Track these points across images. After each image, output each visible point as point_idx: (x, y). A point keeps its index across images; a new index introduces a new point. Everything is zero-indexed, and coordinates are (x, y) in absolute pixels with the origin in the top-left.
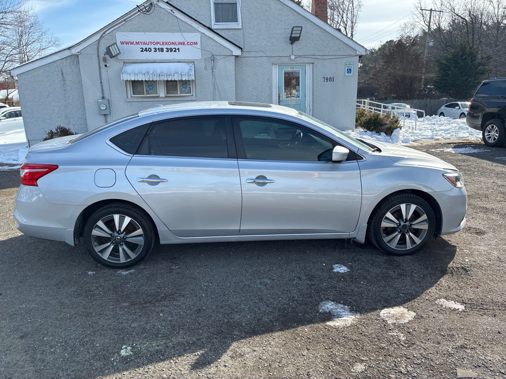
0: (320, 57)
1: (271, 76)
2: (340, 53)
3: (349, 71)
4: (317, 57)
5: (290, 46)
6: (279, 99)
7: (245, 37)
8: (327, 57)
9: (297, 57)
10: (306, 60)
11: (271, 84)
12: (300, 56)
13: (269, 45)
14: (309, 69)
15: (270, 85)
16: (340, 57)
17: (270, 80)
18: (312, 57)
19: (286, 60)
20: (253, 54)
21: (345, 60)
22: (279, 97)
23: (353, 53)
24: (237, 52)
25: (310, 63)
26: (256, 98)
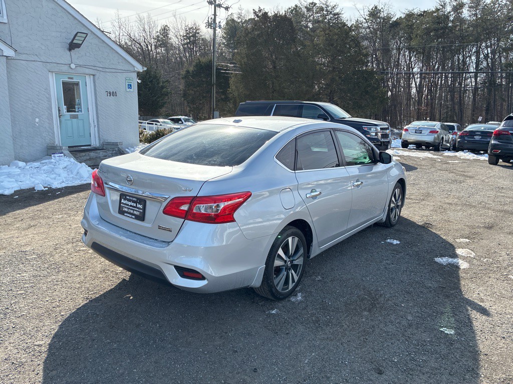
0: (101, 69)
1: (48, 85)
2: (119, 67)
3: (130, 86)
4: (98, 68)
5: (68, 52)
6: (59, 114)
7: (12, 34)
8: (107, 70)
9: (77, 66)
10: (87, 71)
11: (49, 94)
12: (80, 66)
13: (43, 48)
14: (89, 80)
15: (48, 96)
16: (120, 71)
17: (47, 90)
18: (93, 68)
19: (65, 68)
20: (24, 57)
21: (125, 75)
22: (59, 111)
23: (132, 69)
24: (9, 52)
25: (90, 75)
26: (31, 111)
